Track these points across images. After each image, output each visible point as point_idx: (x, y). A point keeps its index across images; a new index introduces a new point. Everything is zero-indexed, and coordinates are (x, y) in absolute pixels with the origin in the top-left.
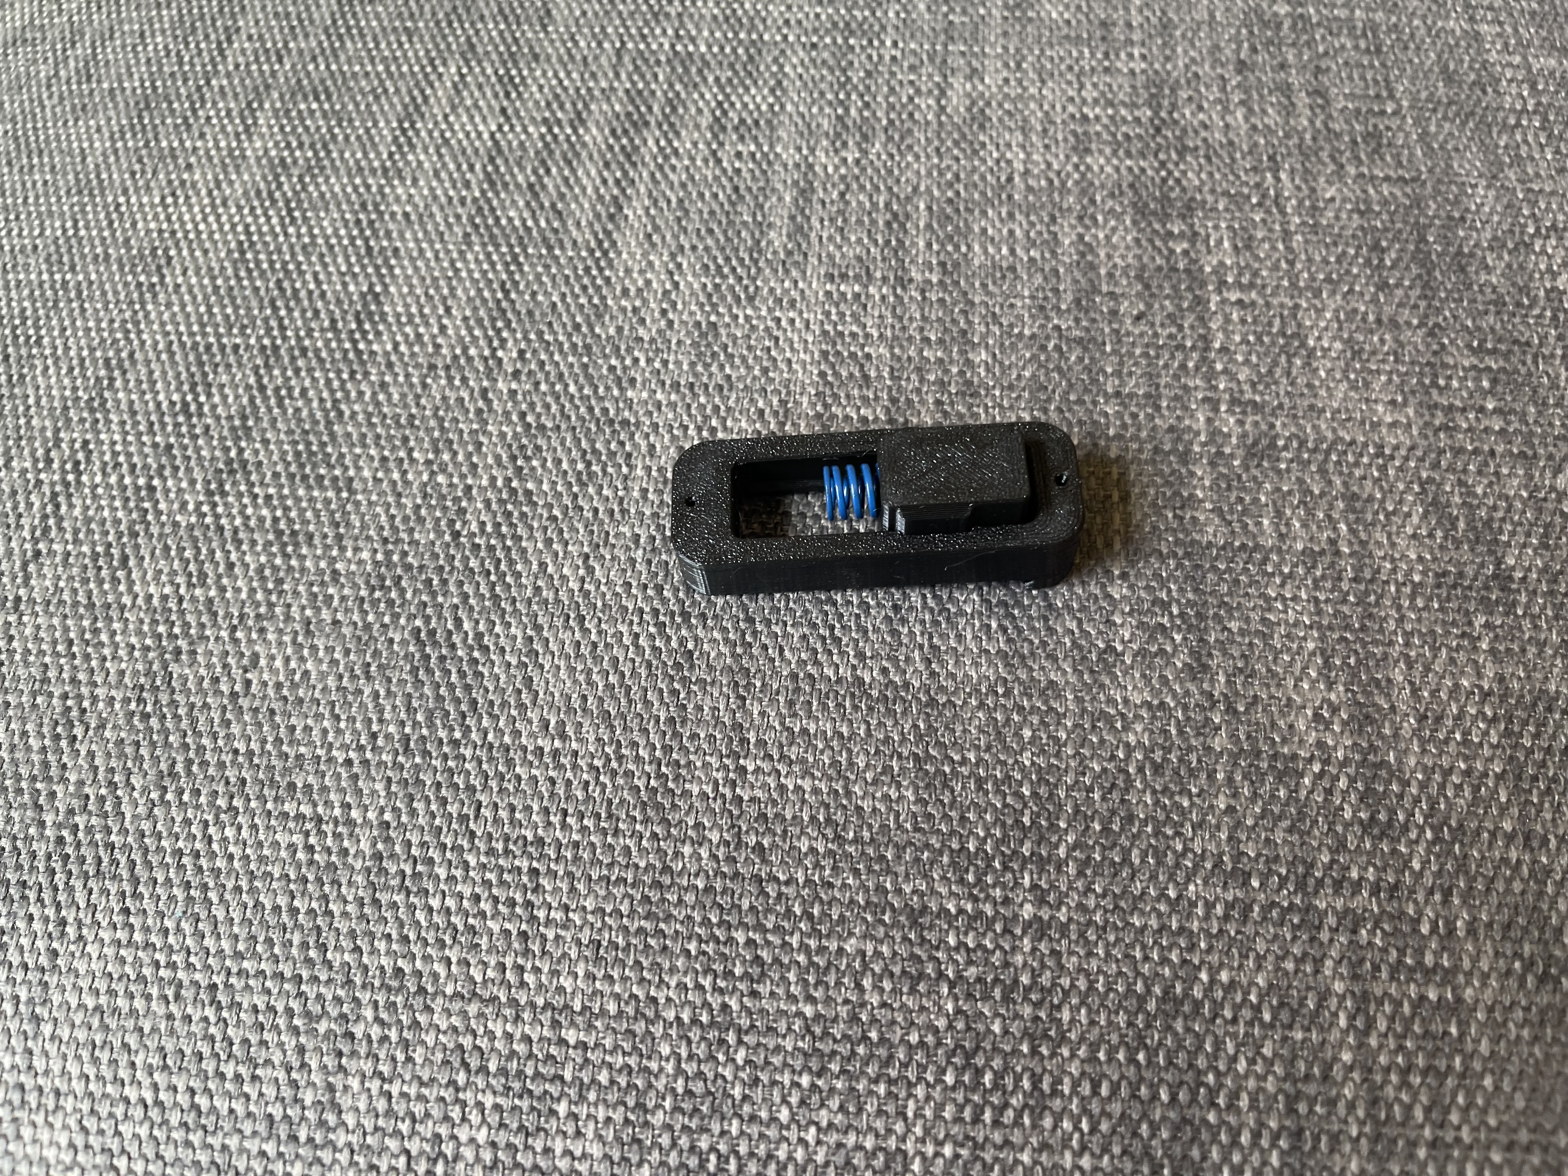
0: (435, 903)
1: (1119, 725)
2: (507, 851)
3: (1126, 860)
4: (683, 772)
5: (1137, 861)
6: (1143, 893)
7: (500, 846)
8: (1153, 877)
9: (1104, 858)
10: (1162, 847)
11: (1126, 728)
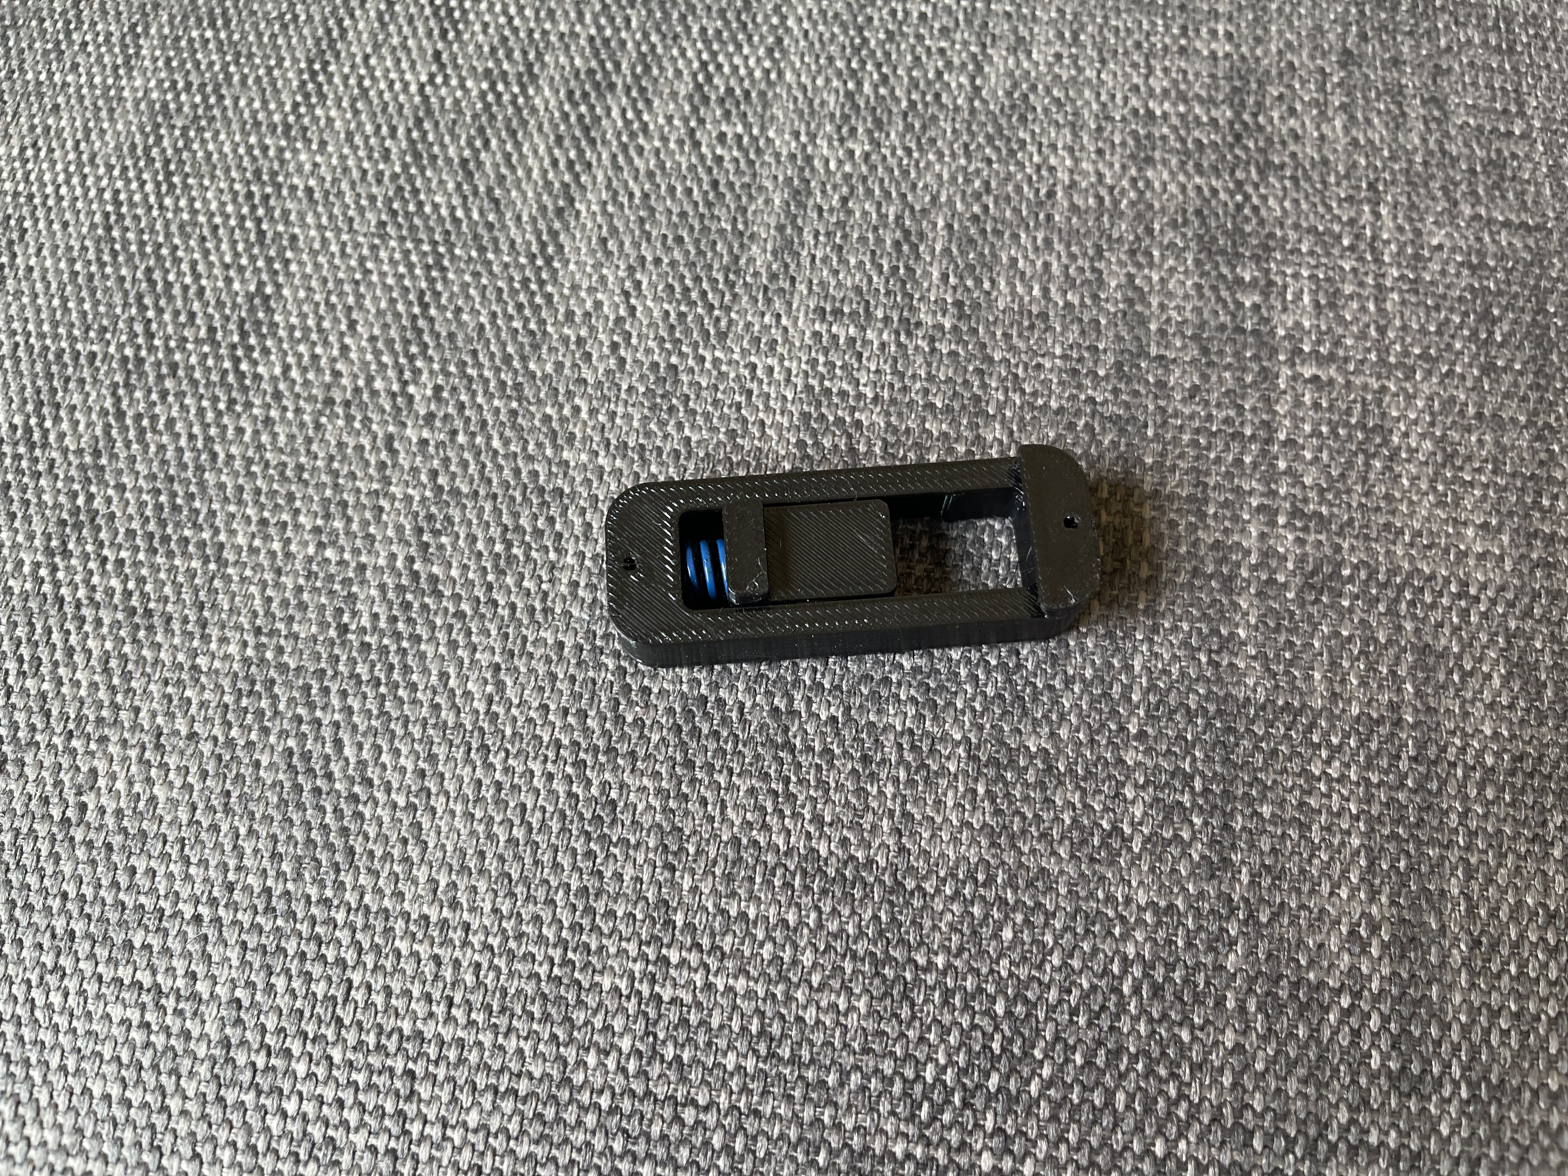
0: (291, 1107)
1: (1117, 931)
2: (379, 1047)
3: (1109, 1103)
4: (594, 960)
5: (1120, 1107)
6: (1126, 1148)
7: (371, 1040)
8: (1139, 1129)
9: (1083, 1101)
10: (1152, 1091)
11: (1126, 936)
